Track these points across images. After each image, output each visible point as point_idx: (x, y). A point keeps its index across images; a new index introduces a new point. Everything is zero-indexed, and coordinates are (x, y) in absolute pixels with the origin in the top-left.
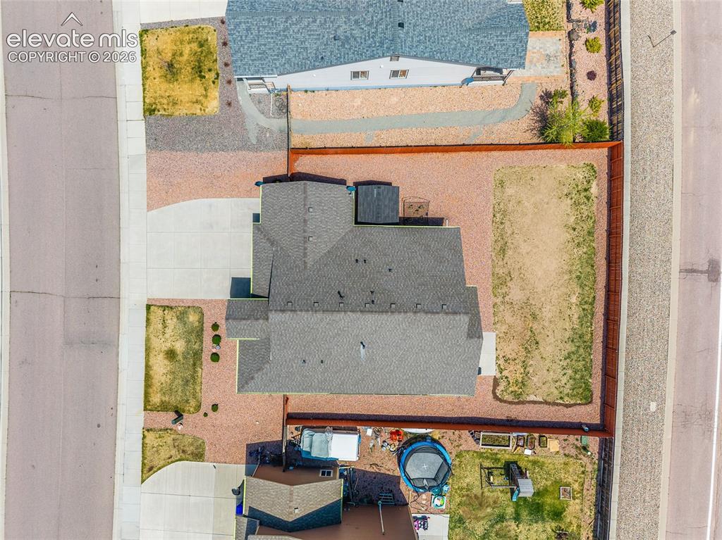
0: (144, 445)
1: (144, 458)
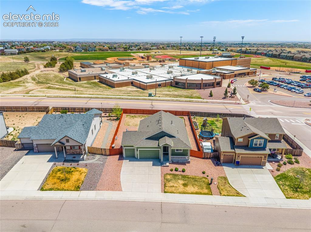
0: (228, 196)
1: (234, 196)
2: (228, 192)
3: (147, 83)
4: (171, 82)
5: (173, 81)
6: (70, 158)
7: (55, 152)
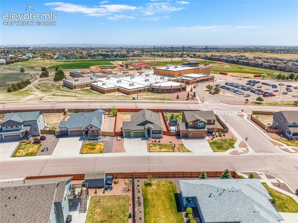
0: (183, 152)
1: (186, 152)
3: (130, 90)
4: (149, 88)
6: (92, 138)
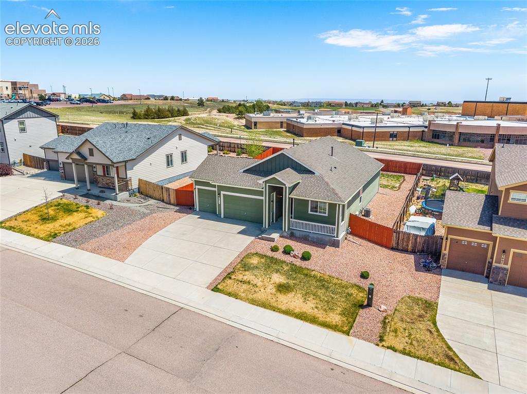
0: (404, 352)
1: (430, 360)
2: (414, 342)
3: (363, 127)
4: (423, 131)
5: (426, 130)
6: (96, 191)
7: (86, 182)
